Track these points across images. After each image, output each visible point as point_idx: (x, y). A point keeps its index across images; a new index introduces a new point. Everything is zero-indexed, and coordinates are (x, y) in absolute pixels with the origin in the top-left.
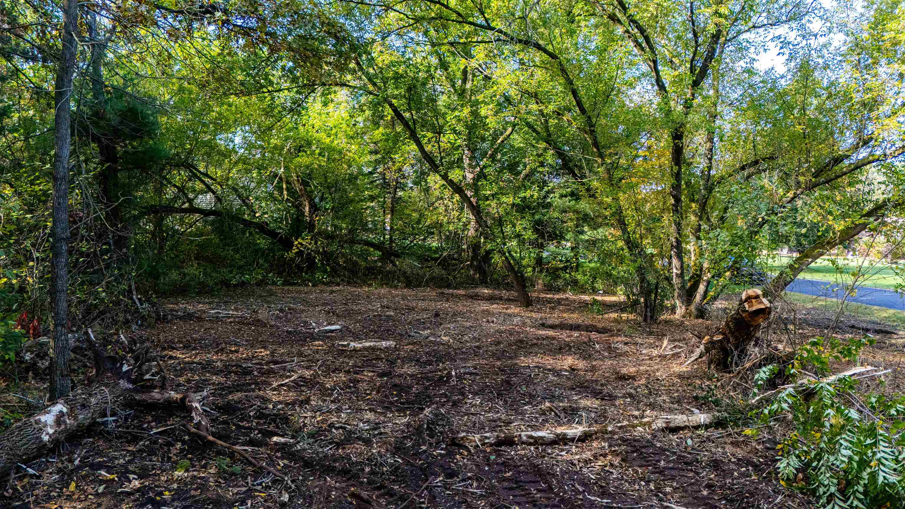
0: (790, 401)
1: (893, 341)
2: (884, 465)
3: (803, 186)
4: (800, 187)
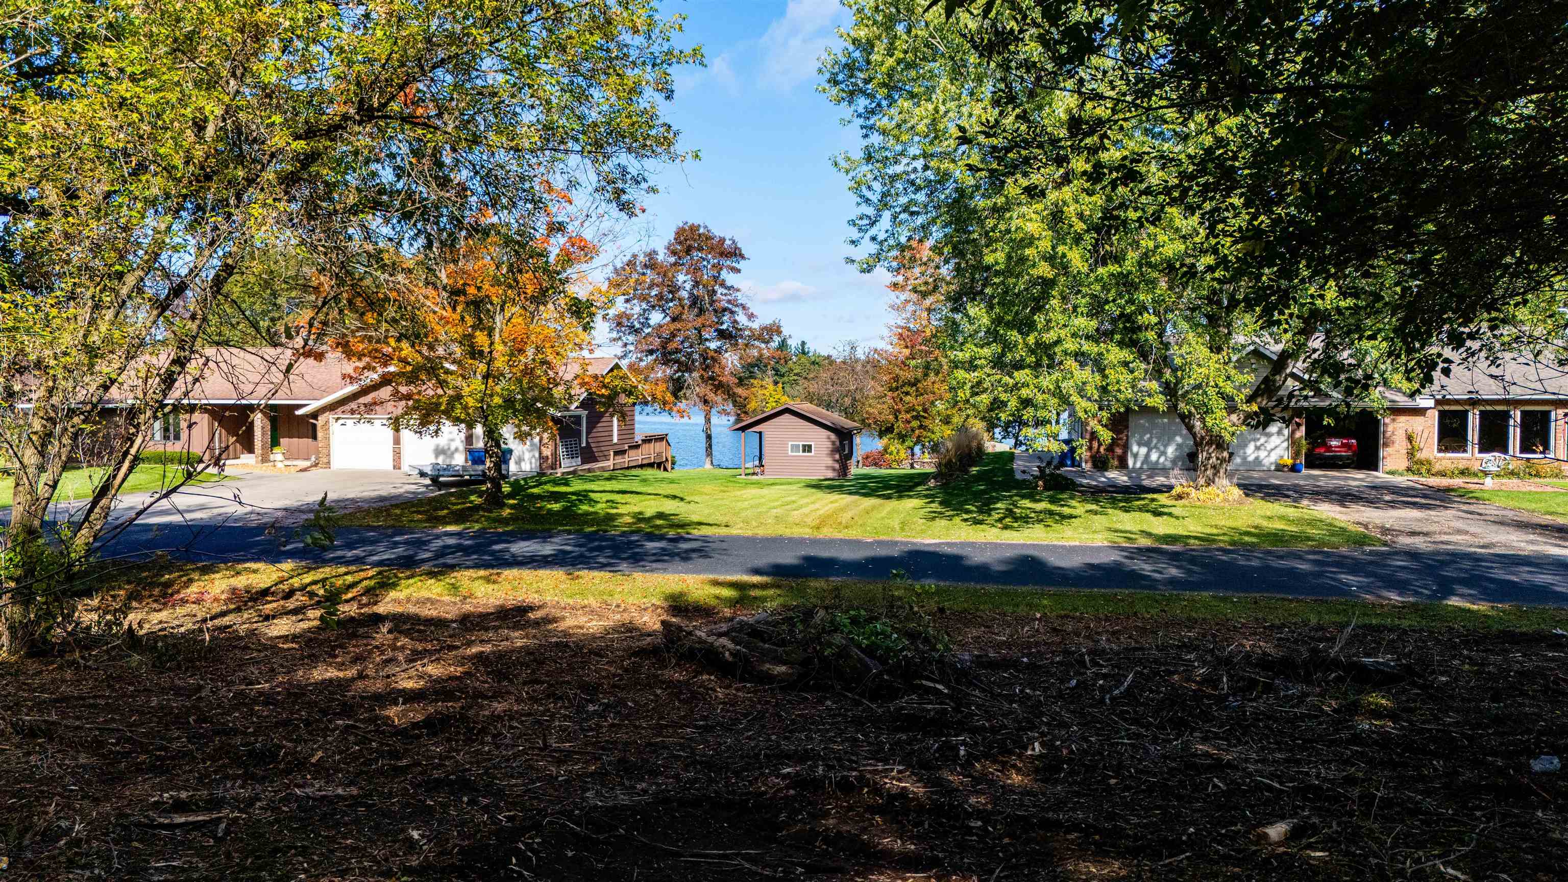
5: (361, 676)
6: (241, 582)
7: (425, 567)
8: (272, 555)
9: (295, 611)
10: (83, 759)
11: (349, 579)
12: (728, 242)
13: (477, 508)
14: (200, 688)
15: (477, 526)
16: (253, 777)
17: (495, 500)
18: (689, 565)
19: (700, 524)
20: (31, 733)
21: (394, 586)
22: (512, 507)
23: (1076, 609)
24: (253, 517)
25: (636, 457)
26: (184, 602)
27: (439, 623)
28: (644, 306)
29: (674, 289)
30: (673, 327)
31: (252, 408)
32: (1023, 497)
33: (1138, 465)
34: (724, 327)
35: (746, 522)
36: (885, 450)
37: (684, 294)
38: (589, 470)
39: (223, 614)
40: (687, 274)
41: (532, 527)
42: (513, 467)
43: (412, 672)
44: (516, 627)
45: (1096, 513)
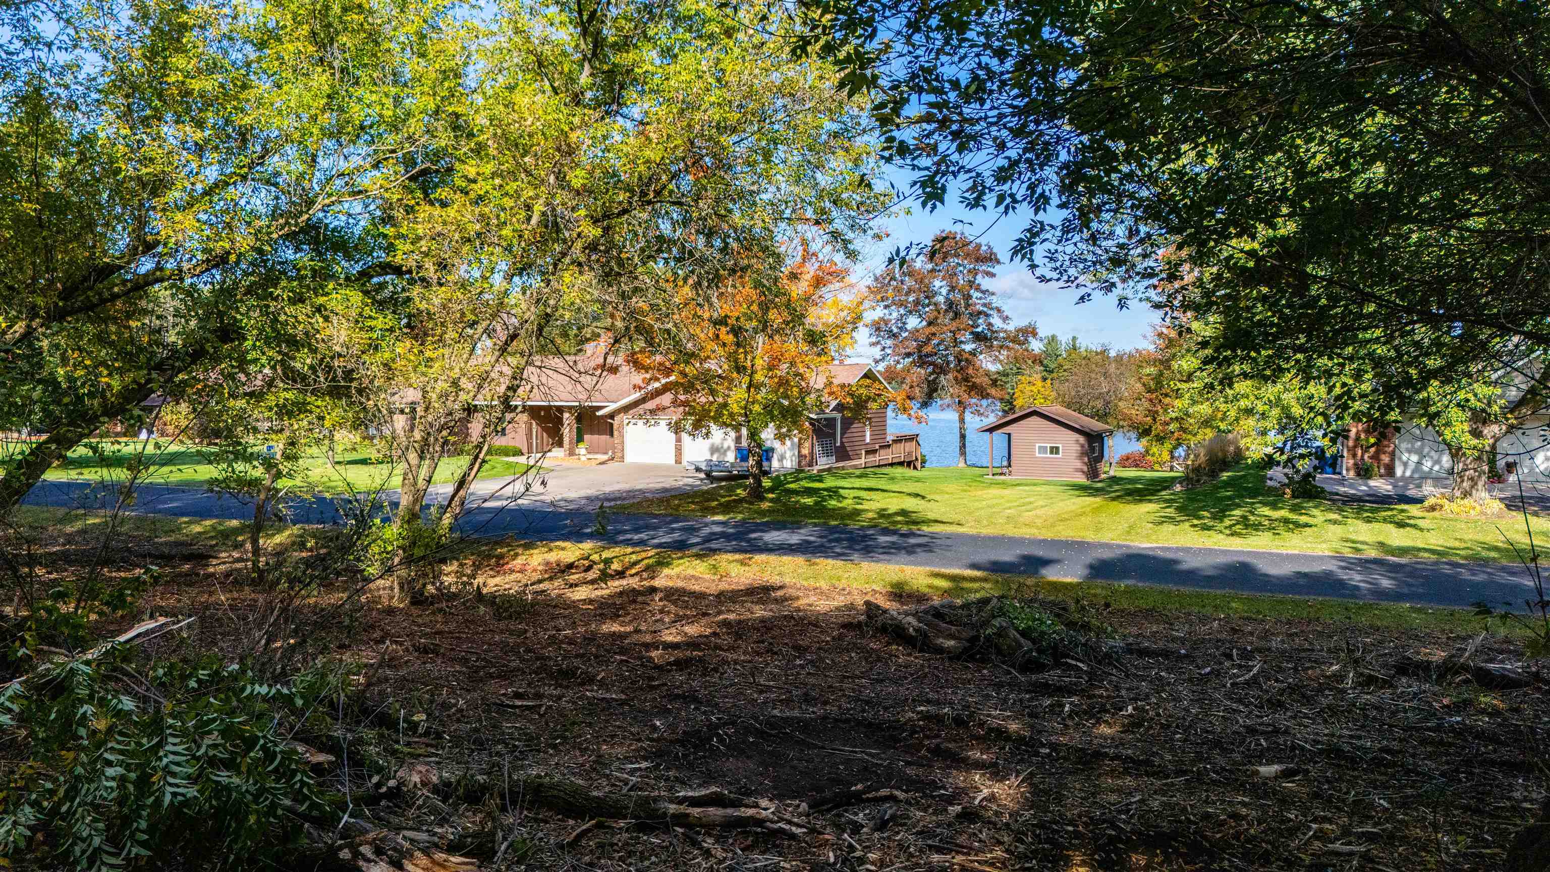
0: (16, 708)
1: (211, 570)
2: (174, 775)
3: (42, 313)
4: (36, 315)
5: (637, 631)
6: (553, 557)
7: (694, 550)
8: (577, 536)
9: (593, 582)
10: (458, 668)
11: (634, 557)
12: (984, 248)
13: (741, 501)
14: (526, 631)
15: (740, 517)
16: (561, 686)
17: (757, 494)
18: (912, 558)
19: (936, 521)
20: (425, 650)
21: (668, 564)
22: (771, 500)
23: (1259, 612)
24: (562, 504)
25: (886, 456)
26: (512, 571)
27: (701, 596)
28: (902, 311)
29: (930, 295)
30: (928, 331)
31: (560, 409)
32: (1265, 504)
33: (1408, 474)
34: (979, 329)
35: (978, 521)
36: (1147, 452)
37: (941, 299)
38: (843, 468)
39: (540, 582)
40: (943, 279)
41: (785, 518)
42: (775, 464)
43: (674, 630)
44: (761, 601)
45: (1335, 522)
